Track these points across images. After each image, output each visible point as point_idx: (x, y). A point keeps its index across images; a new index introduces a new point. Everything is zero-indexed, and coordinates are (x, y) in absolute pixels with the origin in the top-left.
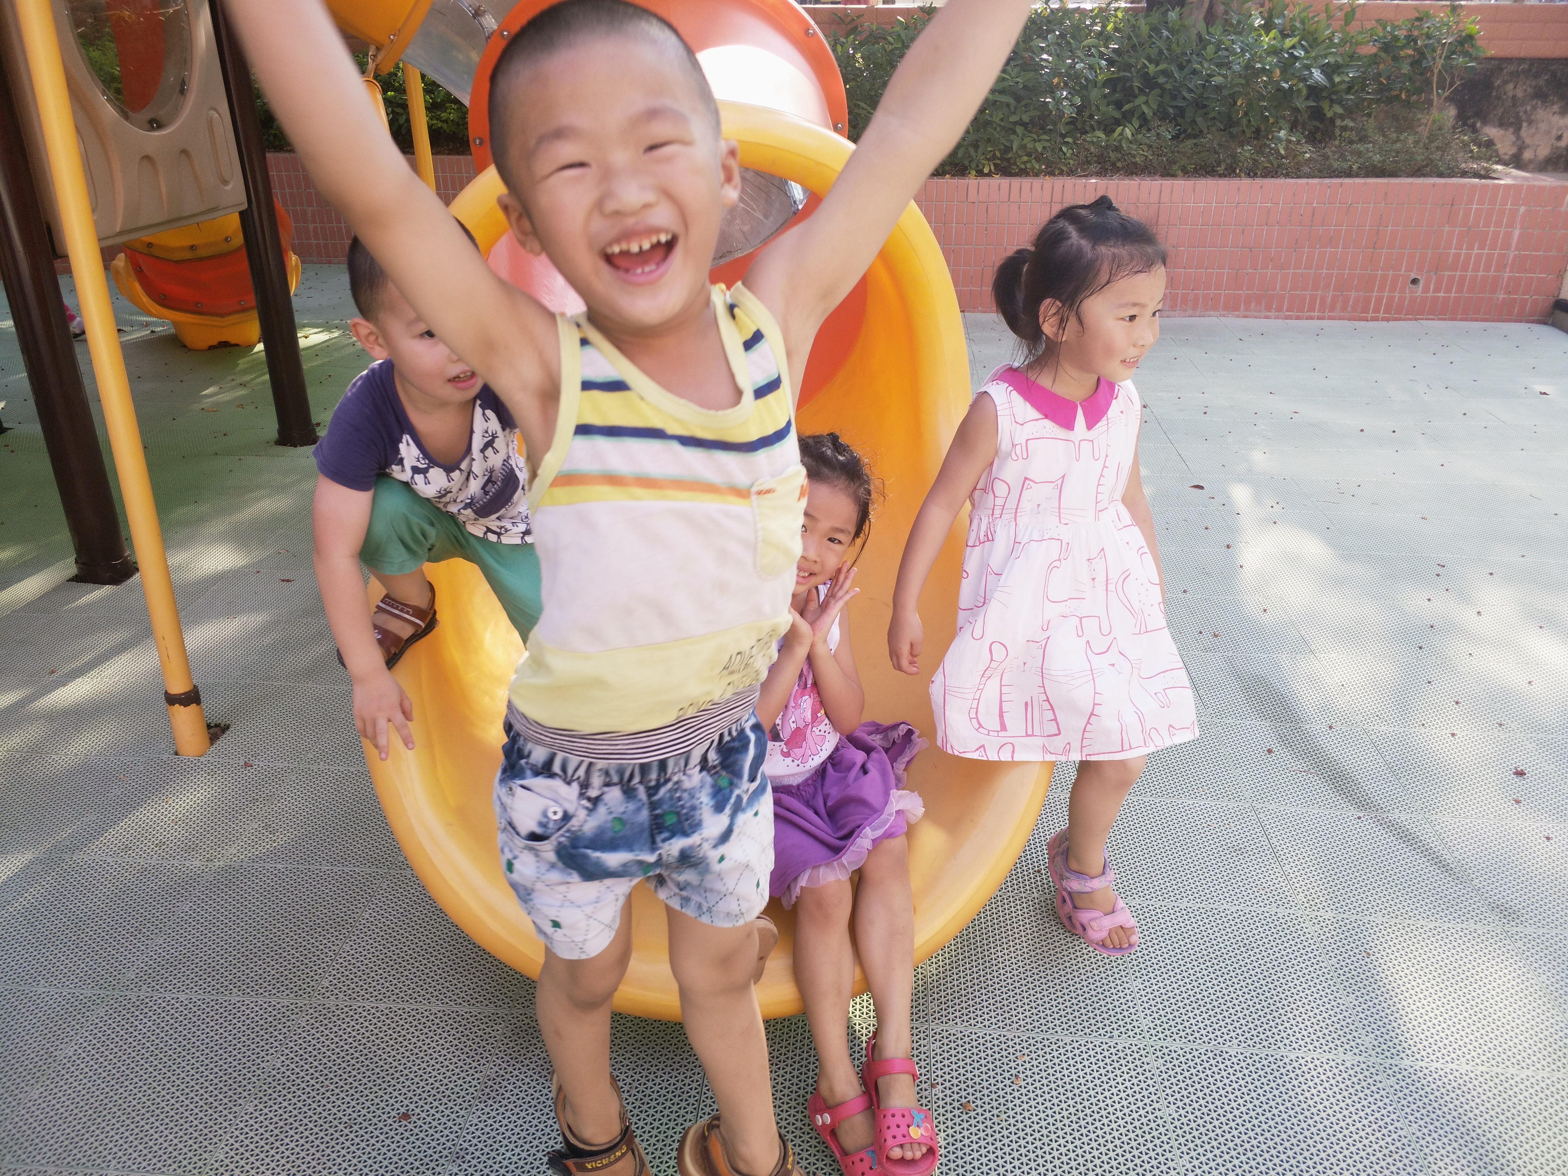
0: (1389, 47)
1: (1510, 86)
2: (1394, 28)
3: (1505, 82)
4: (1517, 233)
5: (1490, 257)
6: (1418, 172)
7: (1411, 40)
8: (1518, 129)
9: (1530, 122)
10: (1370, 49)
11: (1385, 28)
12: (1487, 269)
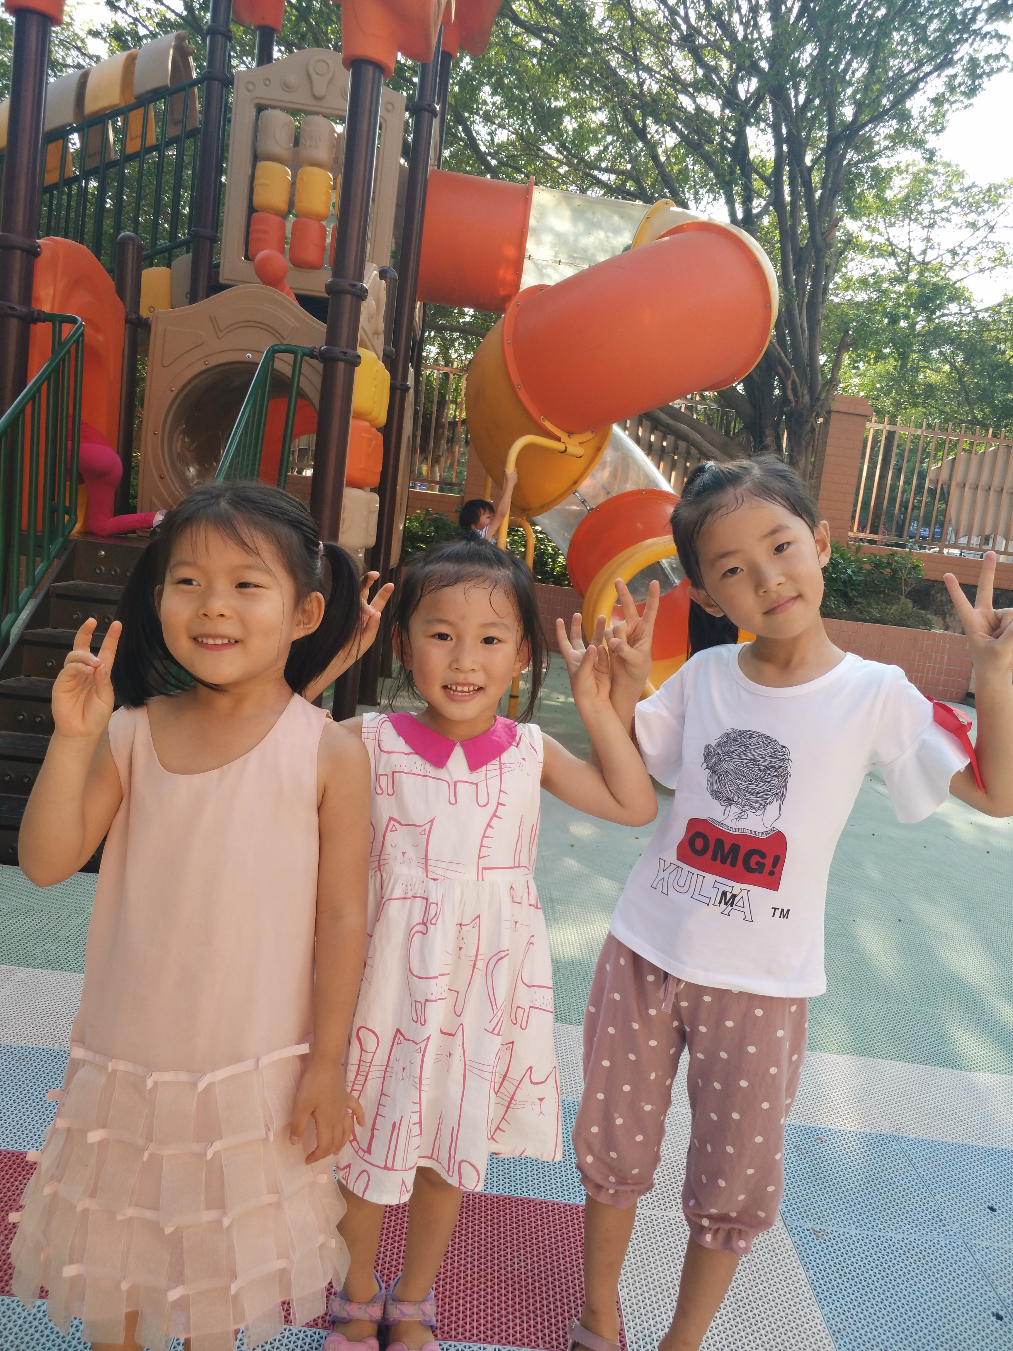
0: (878, 566)
1: (939, 595)
2: (881, 557)
3: (937, 593)
4: (946, 657)
5: (934, 667)
6: (897, 624)
7: (889, 564)
8: (944, 618)
9: (951, 615)
10: (868, 567)
11: (875, 557)
12: (933, 674)
